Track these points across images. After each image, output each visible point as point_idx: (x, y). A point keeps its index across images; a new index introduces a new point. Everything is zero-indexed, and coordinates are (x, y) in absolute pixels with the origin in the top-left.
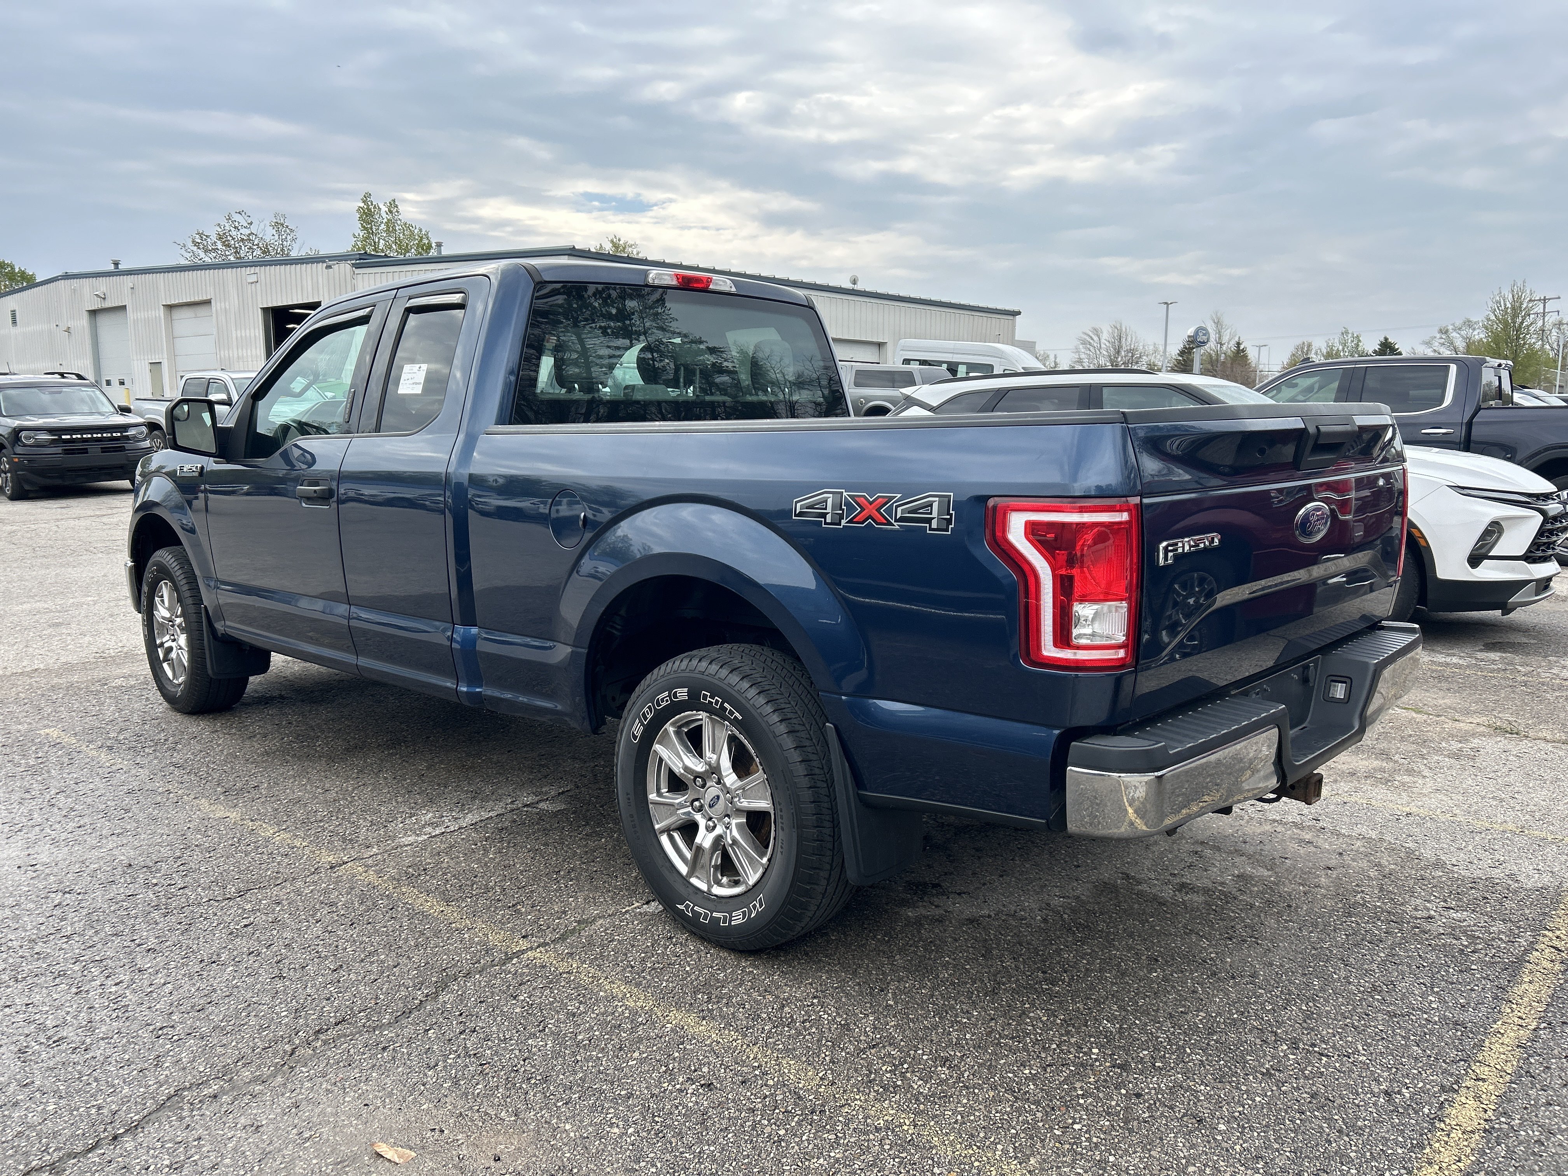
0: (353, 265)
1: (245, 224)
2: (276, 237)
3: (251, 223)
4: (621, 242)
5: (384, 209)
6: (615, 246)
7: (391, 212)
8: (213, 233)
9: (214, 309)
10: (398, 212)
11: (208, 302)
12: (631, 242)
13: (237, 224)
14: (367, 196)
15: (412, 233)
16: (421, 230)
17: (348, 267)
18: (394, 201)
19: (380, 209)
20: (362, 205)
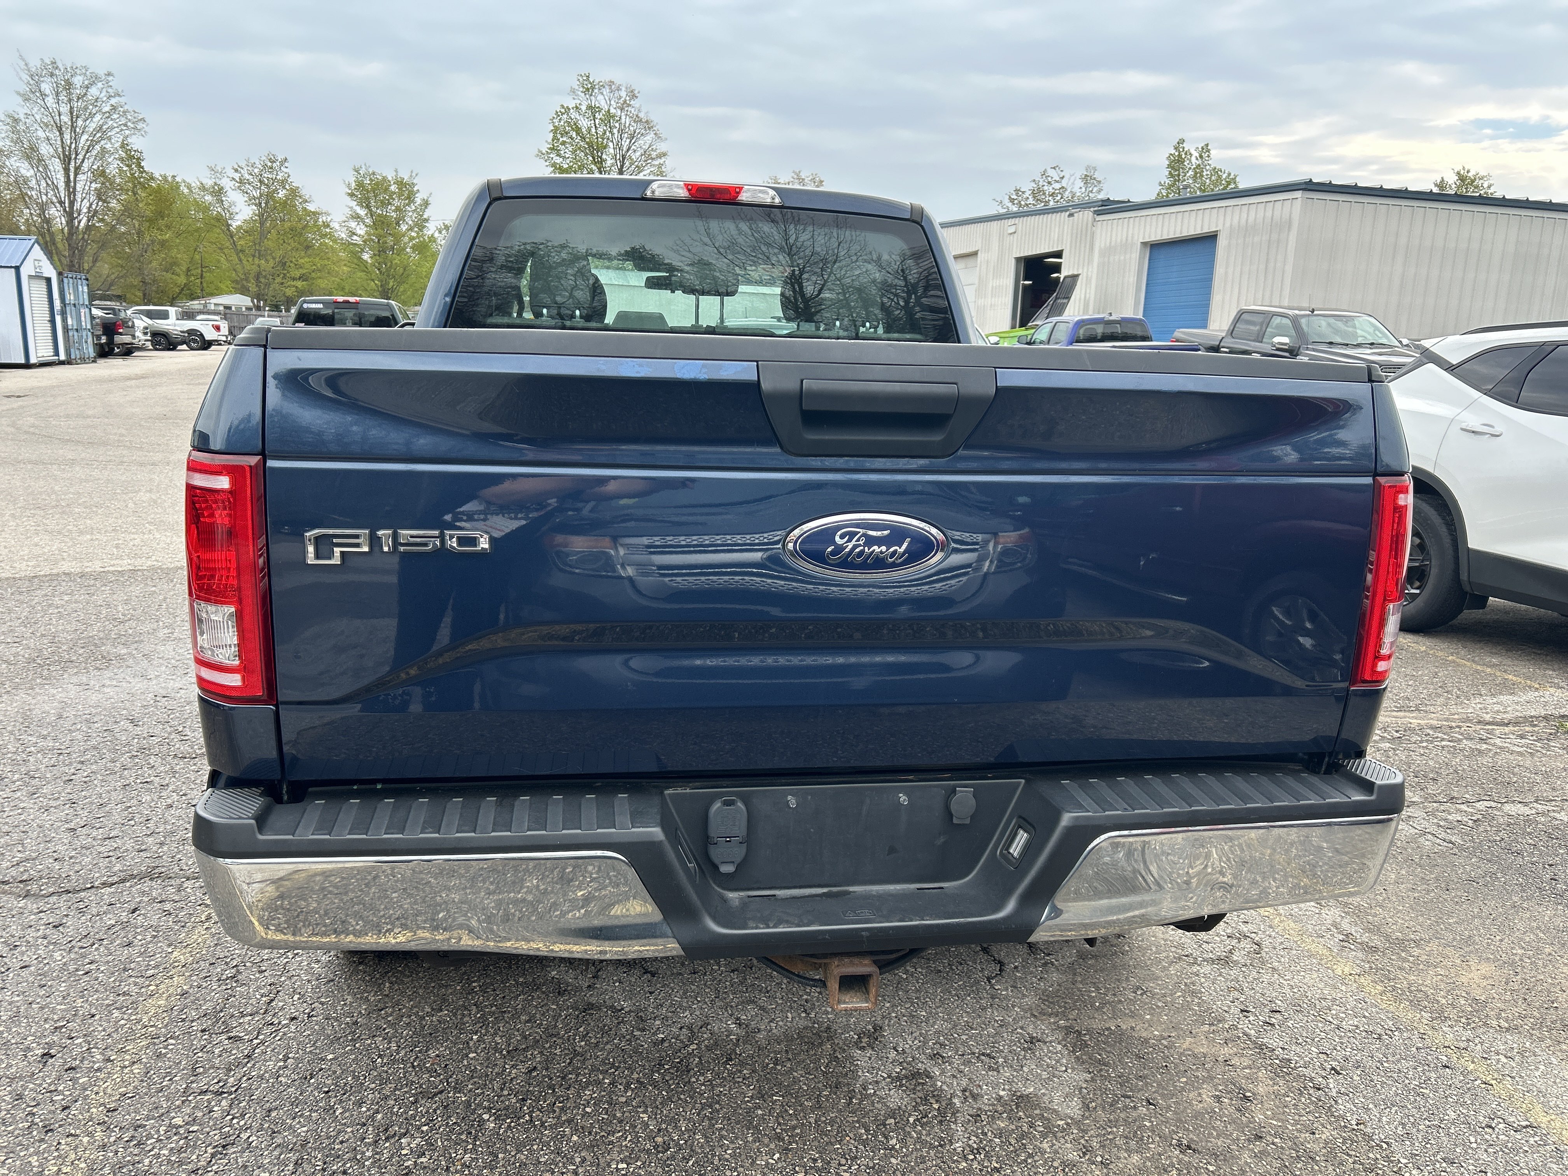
0: (1095, 212)
1: (1058, 179)
2: (1083, 189)
3: (1063, 178)
4: (1470, 174)
5: (1196, 154)
6: (1462, 178)
7: (1201, 157)
8: (1027, 187)
9: (979, 259)
10: (1209, 156)
11: (975, 254)
12: (1482, 174)
13: (1049, 179)
14: (1182, 141)
15: (1219, 177)
16: (1229, 174)
17: (1091, 214)
18: (1207, 145)
19: (1191, 155)
20: (1173, 151)
